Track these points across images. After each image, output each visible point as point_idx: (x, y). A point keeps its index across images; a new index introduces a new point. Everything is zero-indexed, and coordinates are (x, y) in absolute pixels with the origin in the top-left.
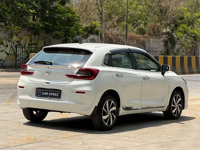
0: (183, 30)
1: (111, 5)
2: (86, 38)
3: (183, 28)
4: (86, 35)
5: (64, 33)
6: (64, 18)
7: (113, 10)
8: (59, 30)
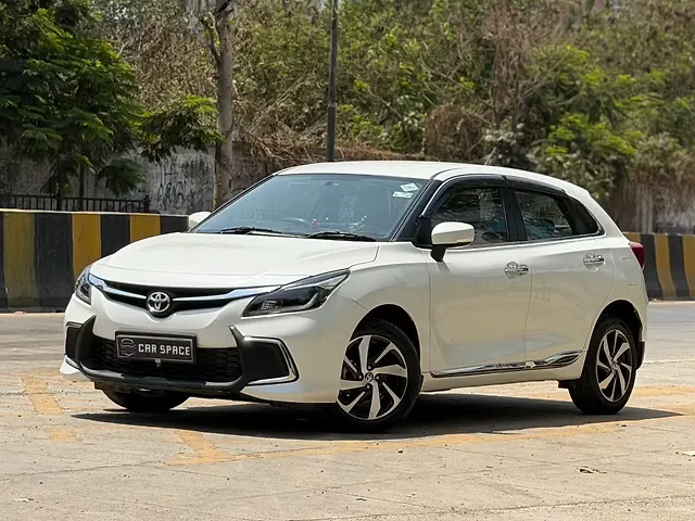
0: (570, 135)
1: (304, 37)
2: (158, 160)
3: (573, 128)
4: (160, 147)
5: (61, 138)
6: (64, 78)
7: (306, 58)
8: (41, 124)
